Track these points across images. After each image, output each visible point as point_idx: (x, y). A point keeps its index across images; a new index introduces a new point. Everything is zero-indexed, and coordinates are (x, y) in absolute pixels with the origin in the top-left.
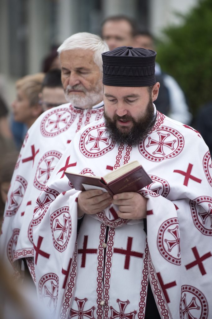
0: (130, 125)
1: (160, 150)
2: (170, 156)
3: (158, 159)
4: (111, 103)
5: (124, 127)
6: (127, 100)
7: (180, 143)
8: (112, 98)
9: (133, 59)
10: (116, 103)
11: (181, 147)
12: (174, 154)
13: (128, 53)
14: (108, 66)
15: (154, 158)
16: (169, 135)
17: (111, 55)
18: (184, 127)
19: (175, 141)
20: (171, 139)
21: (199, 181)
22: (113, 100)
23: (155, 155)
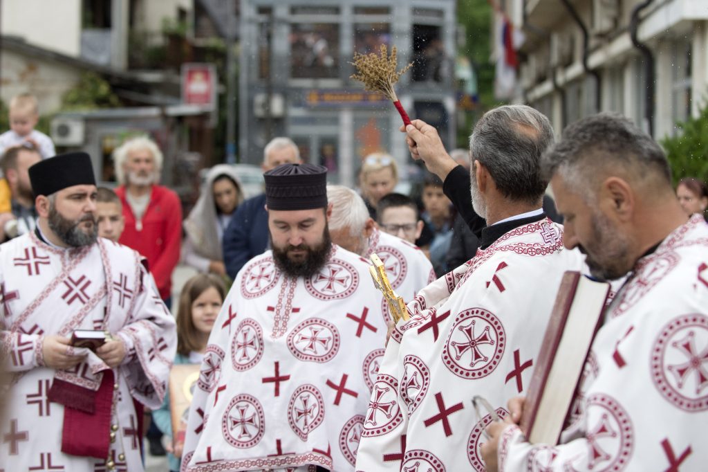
0: (304, 253)
1: (329, 287)
2: (342, 296)
3: (327, 297)
4: (283, 230)
5: (297, 256)
6: (302, 225)
7: (354, 280)
8: (282, 225)
9: (304, 177)
10: (287, 231)
11: (355, 285)
12: (346, 294)
13: (296, 171)
14: (275, 188)
15: (323, 296)
16: (341, 269)
17: (278, 174)
18: (360, 260)
19: (348, 277)
20: (343, 274)
21: (374, 330)
22: (283, 228)
23: (324, 293)
